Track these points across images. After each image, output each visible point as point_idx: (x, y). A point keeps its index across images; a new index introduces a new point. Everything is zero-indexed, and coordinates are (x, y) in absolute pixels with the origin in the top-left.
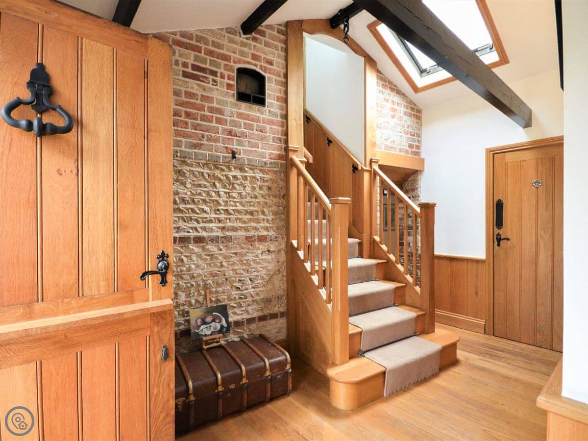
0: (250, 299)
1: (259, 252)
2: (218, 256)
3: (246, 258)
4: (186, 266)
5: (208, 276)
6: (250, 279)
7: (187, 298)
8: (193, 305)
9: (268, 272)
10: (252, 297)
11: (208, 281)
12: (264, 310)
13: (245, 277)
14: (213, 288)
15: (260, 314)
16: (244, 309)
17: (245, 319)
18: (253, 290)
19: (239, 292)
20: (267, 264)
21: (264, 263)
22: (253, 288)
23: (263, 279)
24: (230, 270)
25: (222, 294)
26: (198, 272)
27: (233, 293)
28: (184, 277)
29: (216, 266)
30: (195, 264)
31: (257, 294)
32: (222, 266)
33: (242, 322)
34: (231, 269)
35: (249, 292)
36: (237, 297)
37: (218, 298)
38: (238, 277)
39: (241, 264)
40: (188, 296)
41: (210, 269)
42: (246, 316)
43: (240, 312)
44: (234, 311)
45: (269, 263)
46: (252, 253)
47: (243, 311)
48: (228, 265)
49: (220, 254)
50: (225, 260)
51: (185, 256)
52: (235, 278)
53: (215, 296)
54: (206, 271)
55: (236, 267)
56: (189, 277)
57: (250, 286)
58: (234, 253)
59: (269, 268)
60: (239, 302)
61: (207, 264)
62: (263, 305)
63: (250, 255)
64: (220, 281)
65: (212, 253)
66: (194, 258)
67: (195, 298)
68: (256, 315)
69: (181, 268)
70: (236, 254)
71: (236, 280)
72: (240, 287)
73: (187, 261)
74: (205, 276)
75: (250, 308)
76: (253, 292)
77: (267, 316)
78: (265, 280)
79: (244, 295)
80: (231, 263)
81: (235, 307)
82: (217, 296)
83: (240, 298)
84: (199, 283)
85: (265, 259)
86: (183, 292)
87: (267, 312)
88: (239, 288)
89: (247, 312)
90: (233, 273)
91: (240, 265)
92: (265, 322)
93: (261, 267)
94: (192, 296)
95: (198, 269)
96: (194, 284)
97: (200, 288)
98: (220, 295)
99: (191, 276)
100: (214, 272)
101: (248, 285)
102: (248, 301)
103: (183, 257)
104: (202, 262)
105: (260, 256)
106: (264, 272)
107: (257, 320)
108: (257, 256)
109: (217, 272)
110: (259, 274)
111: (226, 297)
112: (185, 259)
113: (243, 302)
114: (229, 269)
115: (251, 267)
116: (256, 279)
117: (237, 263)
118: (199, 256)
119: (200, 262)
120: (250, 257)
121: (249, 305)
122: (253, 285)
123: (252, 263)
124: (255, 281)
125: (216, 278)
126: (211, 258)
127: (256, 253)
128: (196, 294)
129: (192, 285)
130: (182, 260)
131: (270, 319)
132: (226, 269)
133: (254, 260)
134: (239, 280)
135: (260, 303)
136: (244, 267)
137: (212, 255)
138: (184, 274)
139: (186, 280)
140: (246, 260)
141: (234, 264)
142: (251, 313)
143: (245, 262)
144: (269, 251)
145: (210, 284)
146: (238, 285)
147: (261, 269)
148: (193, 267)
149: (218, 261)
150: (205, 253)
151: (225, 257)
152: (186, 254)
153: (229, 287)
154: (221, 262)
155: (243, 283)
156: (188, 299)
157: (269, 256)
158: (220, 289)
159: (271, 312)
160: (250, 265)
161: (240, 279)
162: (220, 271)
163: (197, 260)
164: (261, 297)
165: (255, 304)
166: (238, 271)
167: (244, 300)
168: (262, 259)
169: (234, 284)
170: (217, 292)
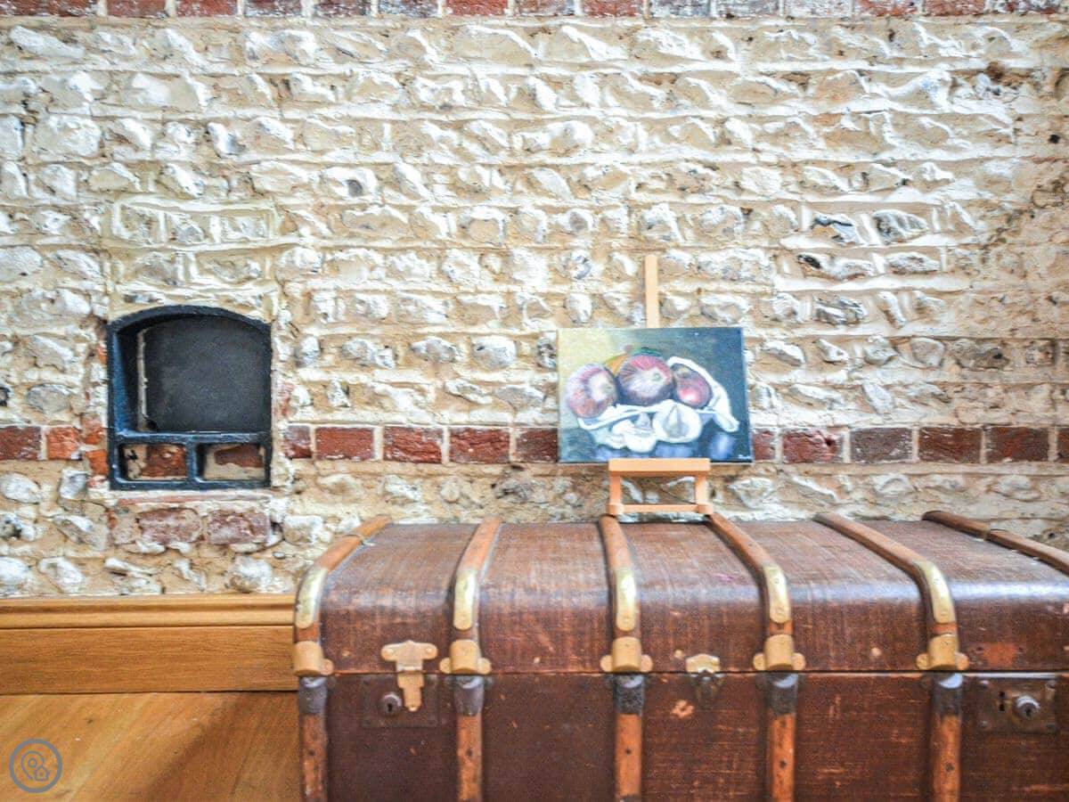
0: (881, 331)
1: (940, 72)
2: (704, 84)
3: (857, 106)
4: (550, 126)
5: (655, 184)
6: (878, 222)
7: (555, 283)
8: (584, 318)
9: (987, 195)
10: (891, 319)
11: (655, 208)
12: (957, 402)
13: (853, 208)
14: (678, 247)
15: (936, 417)
16: (840, 376)
17: (846, 434)
18: (897, 283)
19: (815, 285)
20: (983, 150)
21: (957, 142)
22: (898, 271)
23: (960, 228)
24: (769, 165)
25: (725, 286)
26: (604, 160)
27: (780, 283)
28: (543, 177)
29: (693, 136)
30: (592, 121)
31: (921, 310)
32: (725, 140)
33: (829, 442)
34: (773, 159)
35: (872, 293)
36: (805, 309)
37: (705, 300)
38: (811, 205)
39: (827, 137)
40: (561, 274)
41: (670, 152)
42: (850, 418)
43: (822, 394)
44: (785, 378)
45: (1002, 140)
46: (890, 80)
47: (835, 387)
48: (761, 136)
49: (719, 78)
50: (744, 111)
51: (548, 79)
52: (795, 206)
53: (690, 287)
54: (646, 158)
55: (801, 153)
56: (564, 183)
57: (880, 262)
58: (790, 77)
59: (993, 168)
60: (815, 340)
61: (652, 125)
62: (951, 373)
63: (880, 88)
64: (714, 216)
65: (676, 69)
66: (587, 87)
67: (593, 287)
68: (910, 418)
69: (527, 135)
70: (802, 79)
71: (799, 219)
72: (821, 258)
73: (557, 105)
74: (640, 187)
75: (873, 380)
76: (896, 292)
77: (975, 434)
78: (968, 239)
79: (843, 305)
80: (771, 127)
81: (795, 363)
82: (699, 291)
83: (822, 318)
84: (609, 214)
85: (973, 118)
86: (540, 250)
87: (974, 416)
88: (814, 263)
89: (858, 393)
90: (785, 185)
91: (821, 144)
92: (963, 468)
93: (944, 165)
94: (579, 277)
95: (605, 146)
96: (587, 216)
97: (615, 244)
98: (712, 286)
99: (575, 179)
100: (684, 167)
101: (866, 253)
102: (863, 339)
103: (532, 81)
104: (624, 112)
105: (940, 97)
106: (963, 190)
107: (915, 446)
108: (921, 96)
109: (701, 170)
110: (932, 198)
111: (744, 303)
112: (546, 95)
113: (841, 341)
114: (764, 158)
115: (885, 156)
116: (914, 224)
117: (809, 129)
118: (610, 81)
119: (617, 112)
120: (880, 99)
121: (869, 362)
122: (896, 257)
123: (890, 135)
124: (905, 234)
125: (694, 199)
126: (670, 100)
127: (918, 82)
128: (598, 267)
129: (578, 223)
130: (530, 97)
131: (992, 458)
132: (748, 157)
133: (907, 115)
134: (817, 221)
135: (934, 360)
136: (846, 155)
137: (674, 78)
138: (543, 166)
139: (547, 193)
140: (856, 116)
141: (787, 133)
142: (877, 403)
143: (847, 123)
144: (996, 74)
145: (662, 224)
146: (804, 244)
147: (948, 175)
148: (583, 133)
149: (704, 113)
150: (638, 67)
151: (749, 95)
152: (554, 71)
153: (760, 253)
154: (721, 122)
155: (837, 237)
156: (557, 289)
157: (995, 101)
158: (717, 260)
159: (1000, 417)
160: (878, 144)
161: (823, 217)
162: (713, 167)
163: (604, 105)
164: (942, 330)
165: (906, 359)
166: (813, 174)
167: (842, 331)
168: (953, 118)
169: (790, 242)
170: (699, 270)
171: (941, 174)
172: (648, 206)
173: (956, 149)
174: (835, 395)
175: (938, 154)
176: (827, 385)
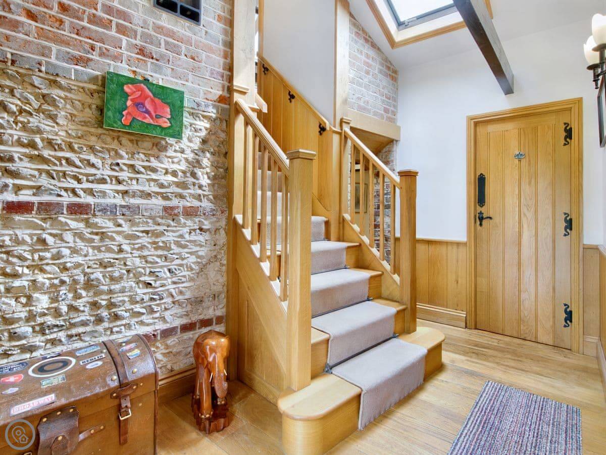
0: (169, 300)
1: (186, 230)
2: (114, 235)
3: (164, 239)
4: (52, 250)
5: (95, 266)
6: (169, 270)
7: (51, 303)
8: (64, 314)
9: (199, 260)
10: (172, 296)
11: (95, 274)
12: (191, 315)
13: (162, 267)
14: (103, 285)
15: (185, 321)
16: (157, 315)
17: (159, 332)
18: (175, 286)
19: (150, 290)
20: (198, 248)
21: (192, 247)
22: (174, 283)
23: (192, 269)
24: (135, 257)
25: (120, 295)
26: (74, 260)
27: (139, 291)
28: (48, 268)
29: (109, 250)
30: (70, 248)
31: (181, 293)
32: (121, 251)
33: (154, 335)
34: (137, 255)
35: (168, 290)
36: (146, 298)
37: (112, 301)
38: (149, 267)
39: (154, 248)
40: (54, 300)
41: (100, 256)
42: (161, 326)
43: (151, 321)
44: (140, 319)
45: (201, 246)
46: (173, 231)
47: (156, 318)
48: (133, 249)
49: (118, 233)
50: (128, 242)
51: (51, 234)
52: (144, 268)
53: (106, 297)
54: (91, 258)
55: (146, 253)
56: (57, 269)
57: (170, 280)
58: (143, 232)
59: (200, 253)
60: (150, 306)
61: (94, 248)
62: (189, 308)
63: (170, 234)
64: (116, 274)
65: (104, 230)
66: (68, 236)
67: (68, 302)
68: (178, 323)
69: (41, 254)
70: (147, 232)
71: (145, 271)
72: (152, 282)
73: (55, 243)
74: (88, 267)
75: (167, 314)
76: (174, 289)
77: (195, 324)
78: (194, 272)
79: (159, 295)
80: (136, 246)
81: (143, 314)
82: (111, 298)
83: (152, 299)
84: (76, 277)
85: (195, 241)
86: (45, 293)
87: (195, 318)
88: (150, 284)
89: (163, 319)
90: (141, 262)
91: (153, 250)
92: (192, 332)
93: (187, 253)
94: (63, 300)
95: (75, 255)
96: (67, 279)
97: (78, 287)
98: (116, 295)
99: (62, 267)
100: (106, 260)
101: (166, 279)
102: (165, 303)
103: (44, 236)
104: (83, 244)
105: (187, 236)
106: (193, 259)
107: (179, 330)
108: (181, 236)
109: (112, 261)
110: (185, 262)
111: (126, 299)
112: (50, 240)
113: (158, 305)
114: (134, 255)
115: (171, 252)
116: (179, 269)
117: (149, 246)
118: (79, 235)
119: (80, 244)
120: (170, 237)
121: (166, 309)
122: (174, 279)
123: (173, 246)
124: (177, 273)
125: (109, 269)
126: (102, 240)
127: (181, 232)
128: (70, 295)
129: (63, 282)
130: (43, 242)
131: (199, 328)
132: (130, 255)
133: (177, 241)
134: (151, 272)
135: (184, 305)
136: (160, 252)
137: (103, 233)
138: (47, 264)
139: (50, 273)
140: (163, 242)
141: (142, 248)
142: (169, 320)
143: (161, 244)
144: (201, 229)
145: (97, 279)
146: (148, 279)
147: (189, 255)
148: (66, 252)
149: (114, 243)
150: (89, 230)
151: (129, 237)
152: (54, 232)
153: (132, 283)
154: (120, 245)
155: (157, 276)
156: (53, 305)
157: (200, 236)
158: (116, 287)
159: (201, 317)
160: (169, 249)
161: (153, 270)
162: (117, 259)
163: (75, 242)
164: (186, 297)
165: (177, 306)
166: (150, 259)
167: (158, 302)
168: (190, 241)
169: (142, 279)
170: (111, 292)
171: (187, 255)
172: (92, 273)
173: (190, 249)
174: (156, 321)
175: (186, 250)
176: (153, 318)
